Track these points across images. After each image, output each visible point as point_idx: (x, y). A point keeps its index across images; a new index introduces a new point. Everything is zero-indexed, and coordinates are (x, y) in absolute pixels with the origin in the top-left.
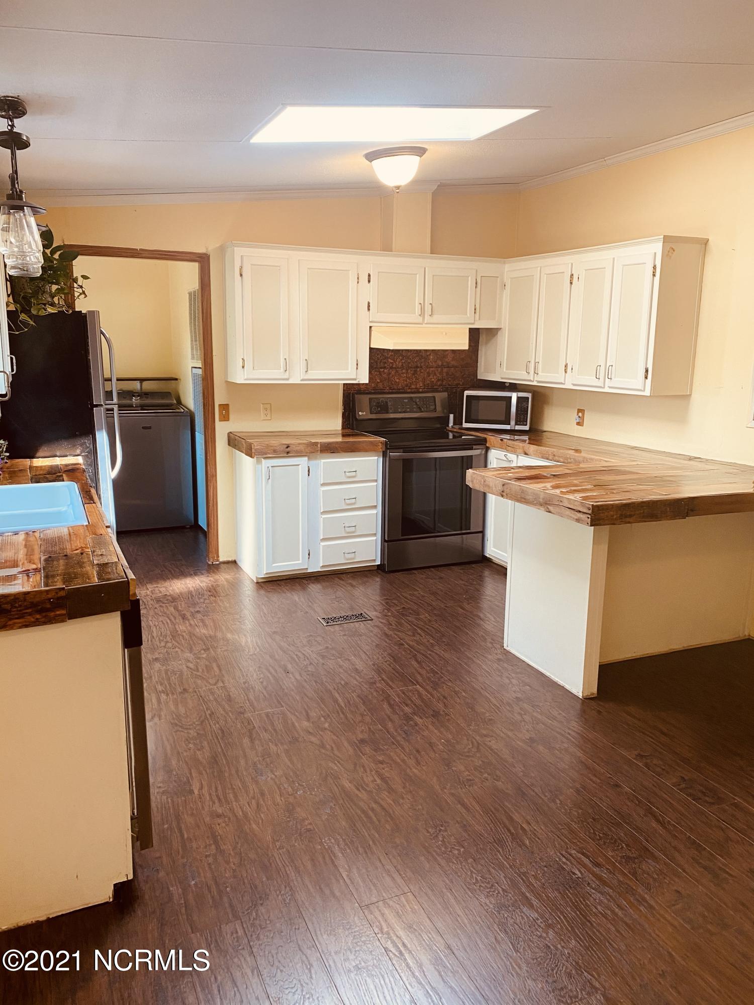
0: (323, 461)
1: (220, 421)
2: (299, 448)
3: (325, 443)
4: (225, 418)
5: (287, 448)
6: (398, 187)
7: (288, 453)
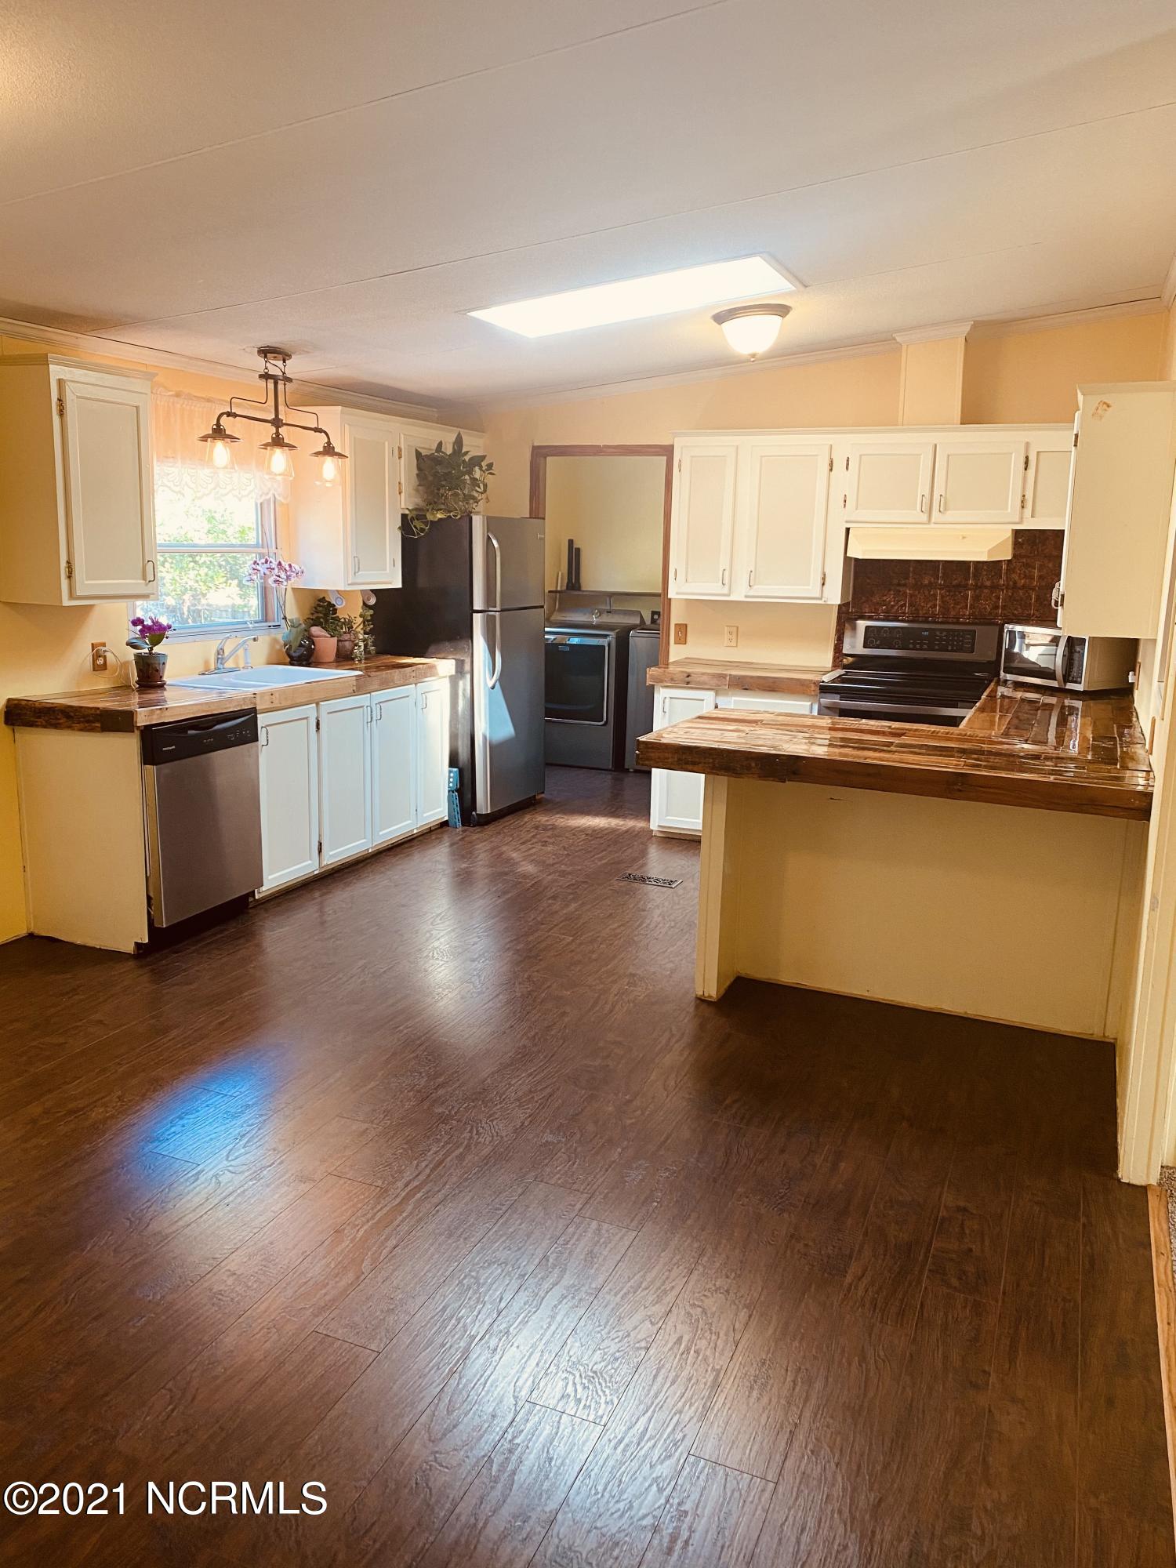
0: (734, 698)
1: (675, 643)
2: (702, 679)
3: (735, 676)
4: (682, 640)
5: (688, 676)
6: (753, 356)
7: (688, 683)
